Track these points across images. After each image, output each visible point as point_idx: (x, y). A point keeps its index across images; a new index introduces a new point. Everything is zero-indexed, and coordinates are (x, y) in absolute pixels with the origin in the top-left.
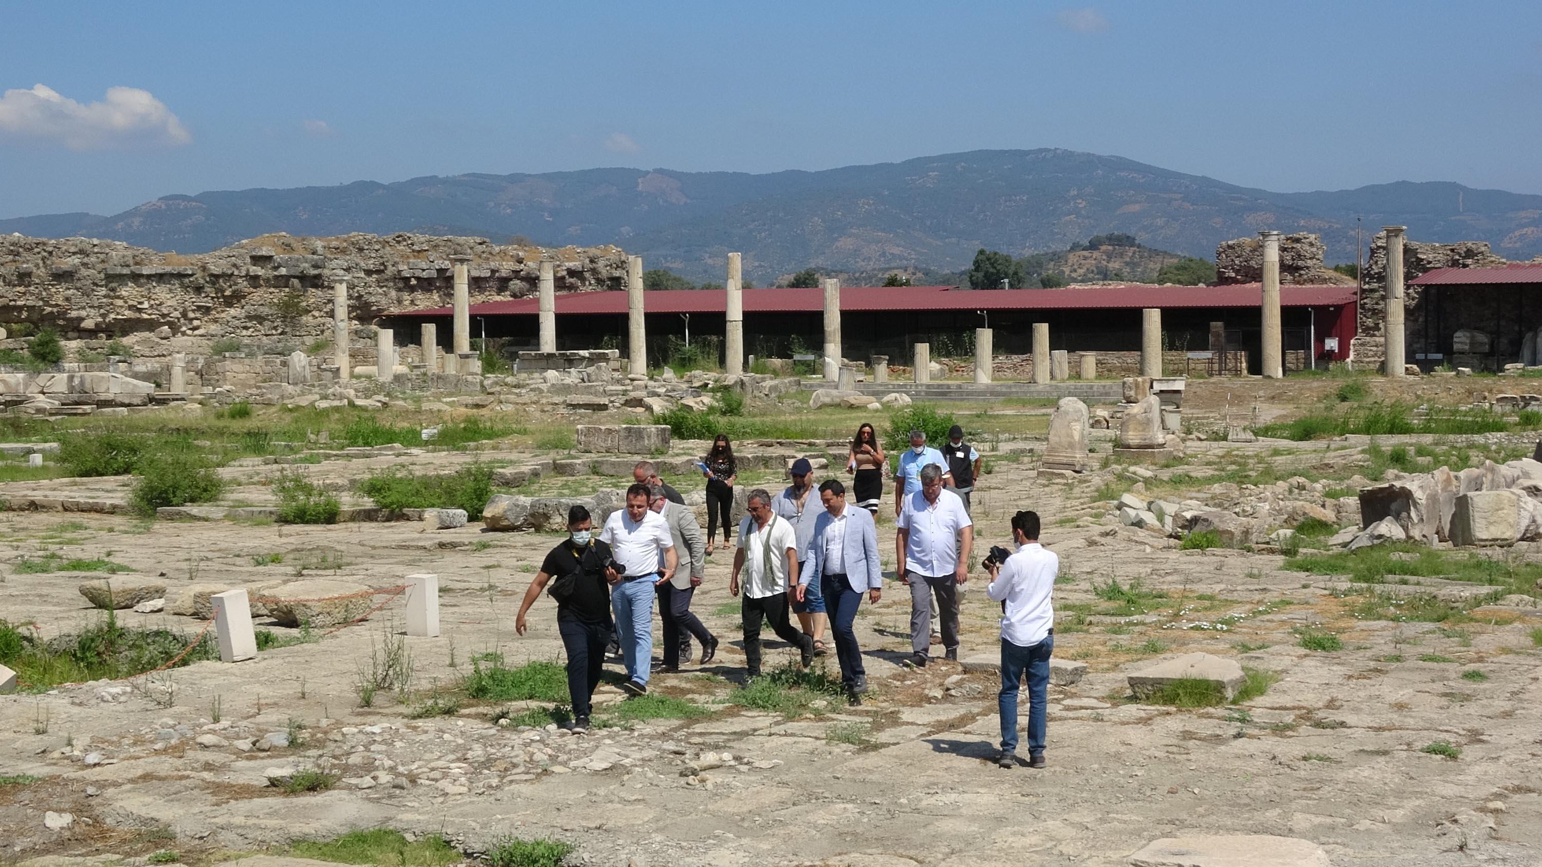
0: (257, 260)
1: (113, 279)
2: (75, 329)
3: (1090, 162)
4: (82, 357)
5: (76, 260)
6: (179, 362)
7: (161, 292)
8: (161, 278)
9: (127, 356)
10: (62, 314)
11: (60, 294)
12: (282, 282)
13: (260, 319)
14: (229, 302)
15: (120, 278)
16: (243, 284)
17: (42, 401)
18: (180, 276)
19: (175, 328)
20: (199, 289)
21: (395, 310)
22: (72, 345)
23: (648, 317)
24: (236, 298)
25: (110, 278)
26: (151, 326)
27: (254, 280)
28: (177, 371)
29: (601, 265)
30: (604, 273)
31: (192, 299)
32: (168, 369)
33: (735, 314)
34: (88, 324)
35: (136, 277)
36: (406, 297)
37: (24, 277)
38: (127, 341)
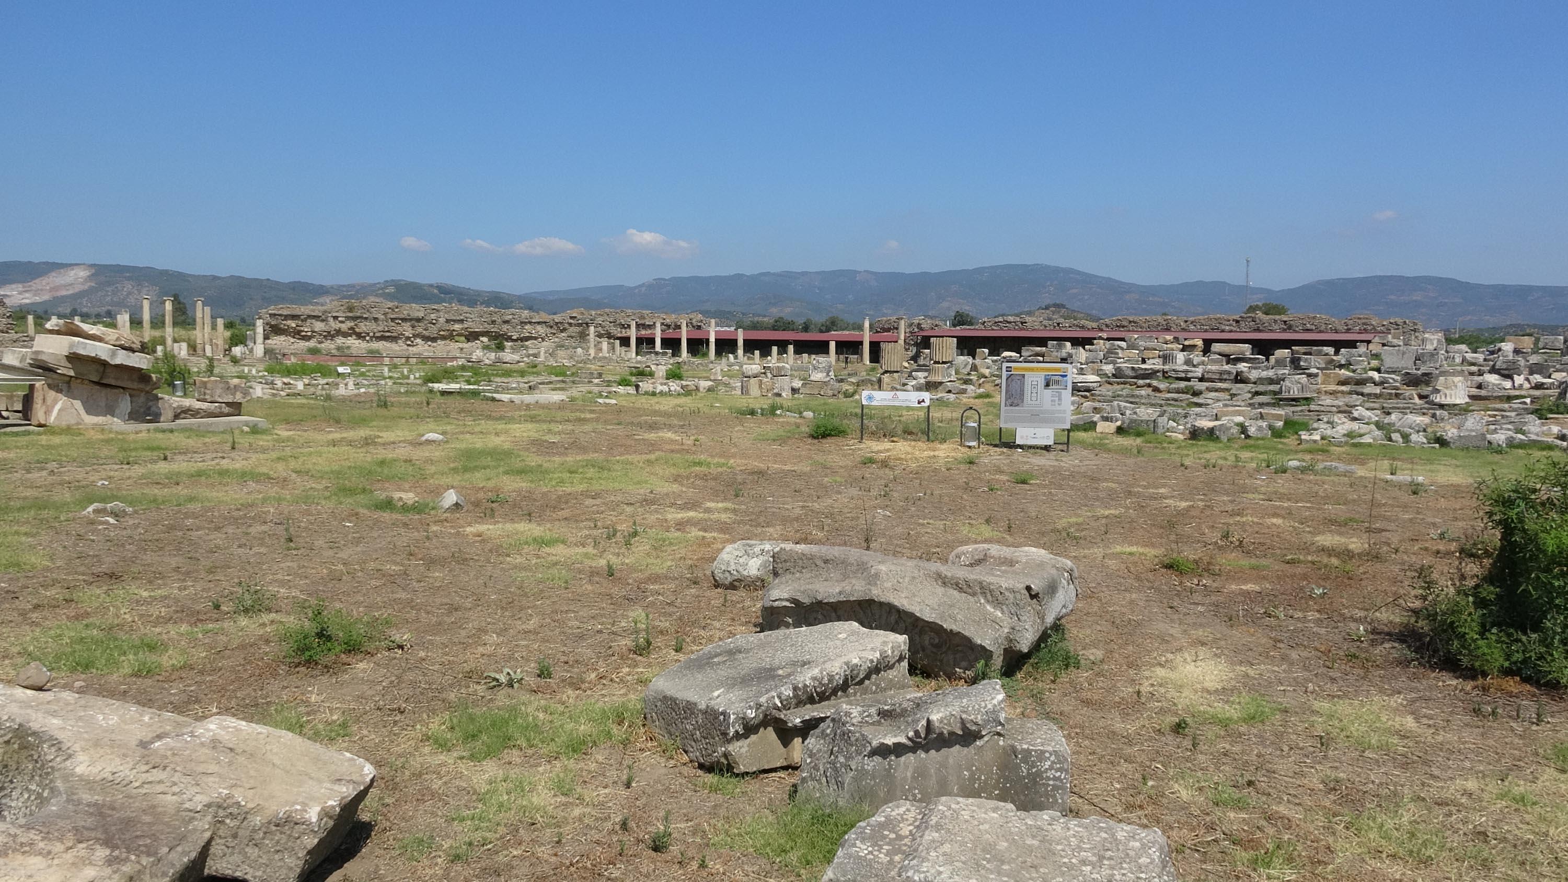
0: (571, 318)
1: (523, 323)
2: (510, 339)
3: (1057, 270)
4: (512, 348)
5: (511, 317)
6: (543, 350)
7: (539, 328)
8: (539, 323)
9: (527, 348)
10: (506, 334)
11: (505, 327)
12: (580, 325)
13: (572, 337)
14: (562, 331)
15: (526, 323)
16: (566, 325)
17: (487, 362)
18: (545, 322)
19: (543, 340)
20: (551, 327)
21: (619, 335)
22: (508, 344)
23: (688, 340)
24: (564, 330)
25: (522, 323)
26: (536, 338)
27: (570, 324)
28: (542, 353)
29: (694, 321)
30: (695, 324)
31: (549, 330)
32: (539, 353)
33: (712, 339)
34: (514, 337)
35: (530, 323)
36: (624, 330)
37: (493, 322)
38: (526, 343)
